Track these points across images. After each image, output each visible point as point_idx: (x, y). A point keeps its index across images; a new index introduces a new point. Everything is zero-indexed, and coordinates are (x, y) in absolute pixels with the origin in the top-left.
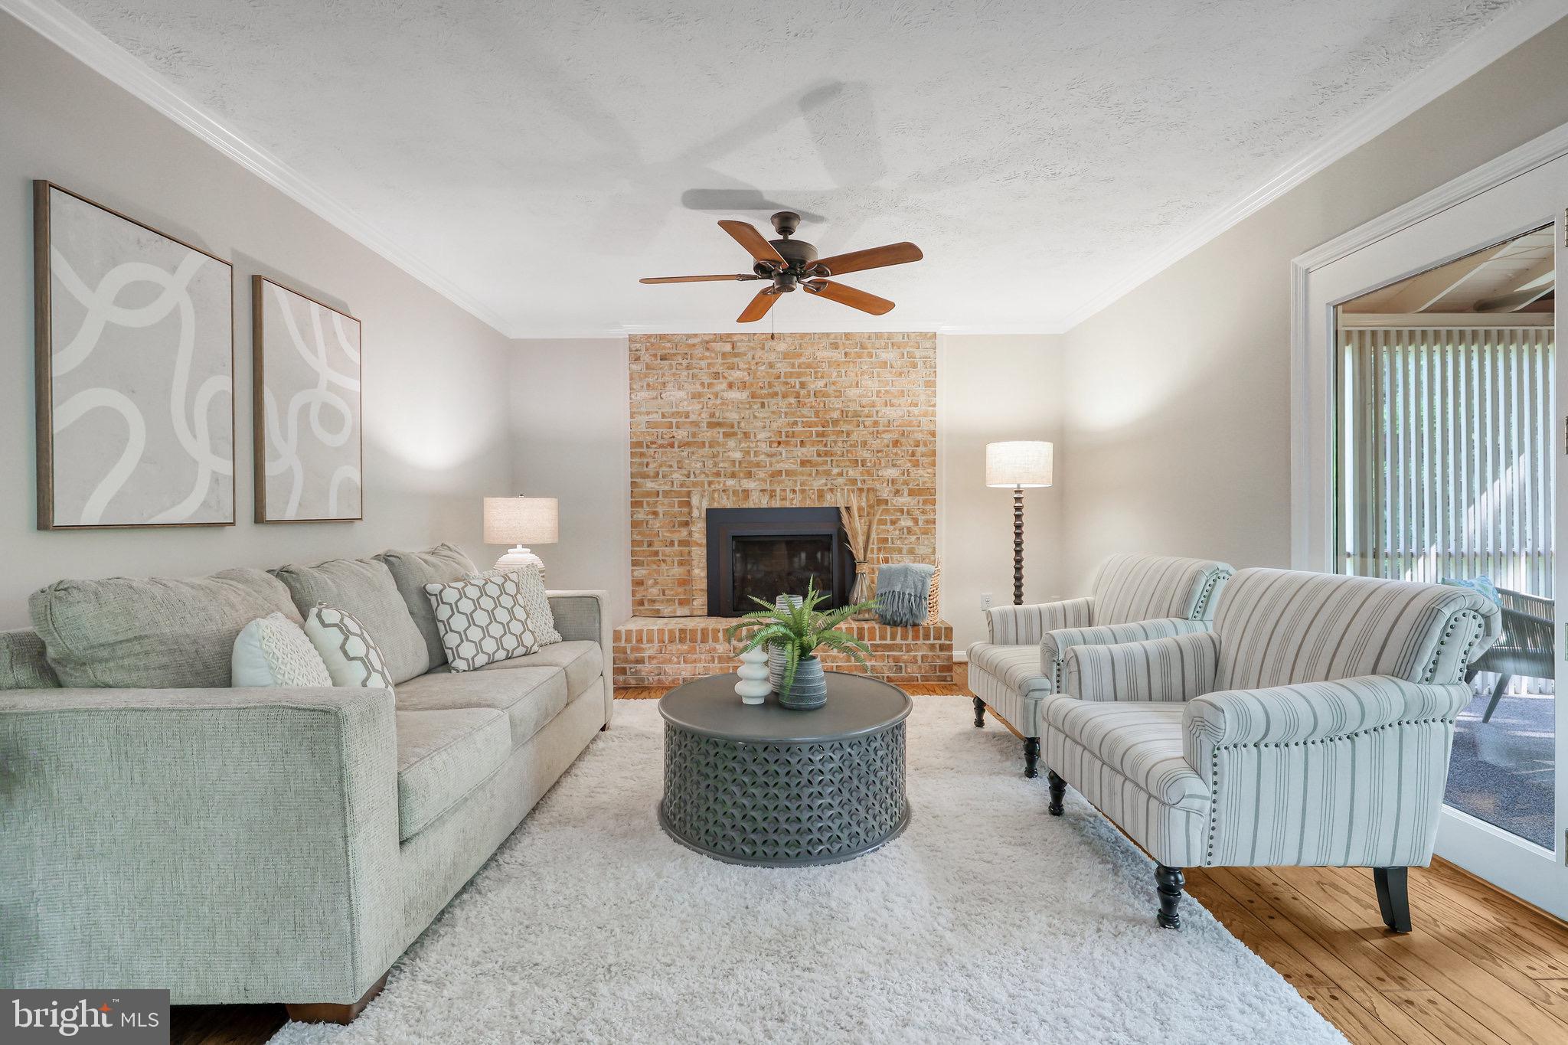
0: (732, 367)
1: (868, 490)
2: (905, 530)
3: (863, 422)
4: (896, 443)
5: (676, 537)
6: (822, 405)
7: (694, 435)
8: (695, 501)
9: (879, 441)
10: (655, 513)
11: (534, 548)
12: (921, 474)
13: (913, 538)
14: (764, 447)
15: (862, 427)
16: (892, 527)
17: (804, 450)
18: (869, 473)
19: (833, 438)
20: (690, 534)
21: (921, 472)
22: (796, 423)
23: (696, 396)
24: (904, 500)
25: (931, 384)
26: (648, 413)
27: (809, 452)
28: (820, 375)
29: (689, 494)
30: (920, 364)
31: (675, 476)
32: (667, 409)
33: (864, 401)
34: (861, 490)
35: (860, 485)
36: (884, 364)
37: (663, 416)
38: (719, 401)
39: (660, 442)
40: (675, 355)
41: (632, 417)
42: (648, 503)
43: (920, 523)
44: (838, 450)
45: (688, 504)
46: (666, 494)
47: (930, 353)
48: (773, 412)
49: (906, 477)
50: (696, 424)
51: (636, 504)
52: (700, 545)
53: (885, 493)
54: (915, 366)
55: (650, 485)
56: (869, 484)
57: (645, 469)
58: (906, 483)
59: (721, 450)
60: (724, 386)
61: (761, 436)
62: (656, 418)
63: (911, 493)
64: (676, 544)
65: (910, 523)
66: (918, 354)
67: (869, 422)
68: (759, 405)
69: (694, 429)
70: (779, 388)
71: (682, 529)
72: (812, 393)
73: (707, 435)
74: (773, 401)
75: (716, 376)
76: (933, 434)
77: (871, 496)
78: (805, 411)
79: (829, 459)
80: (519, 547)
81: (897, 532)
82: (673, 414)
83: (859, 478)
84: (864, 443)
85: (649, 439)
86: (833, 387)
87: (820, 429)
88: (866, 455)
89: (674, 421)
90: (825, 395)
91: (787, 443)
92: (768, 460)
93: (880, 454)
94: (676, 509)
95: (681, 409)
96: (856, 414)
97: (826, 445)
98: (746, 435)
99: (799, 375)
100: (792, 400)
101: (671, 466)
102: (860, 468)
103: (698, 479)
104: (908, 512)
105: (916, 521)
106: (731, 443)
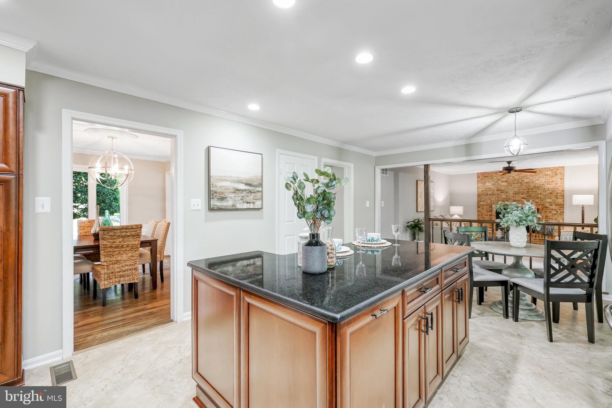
0: (503, 178)
1: (542, 204)
2: (554, 214)
3: (540, 189)
4: (551, 193)
5: (488, 214)
6: (528, 185)
7: (493, 193)
8: (494, 206)
9: (545, 193)
10: (483, 209)
11: (459, 215)
12: (560, 201)
13: (556, 216)
14: (511, 195)
15: (540, 190)
16: (550, 213)
17: (523, 195)
18: (542, 200)
19: (531, 192)
20: (492, 213)
21: (559, 200)
22: (520, 189)
23: (493, 184)
24: (554, 207)
25: (562, 179)
26: (482, 188)
27: (525, 196)
28: (527, 178)
29: (492, 205)
30: (559, 174)
31: (488, 201)
32: (486, 188)
33: (541, 184)
34: (540, 204)
35: (539, 203)
36: (547, 175)
37: (485, 189)
38: (499, 185)
39: (485, 194)
40: (488, 176)
41: (478, 189)
42: (481, 207)
43: (559, 212)
44: (533, 195)
45: (491, 207)
46: (486, 205)
47: (562, 171)
48: (514, 187)
49: (554, 201)
50: (493, 190)
51: (478, 207)
52: (494, 216)
53: (547, 205)
54: (557, 175)
55: (482, 203)
56: (542, 203)
57: (481, 200)
58: (554, 203)
59: (500, 196)
60: (501, 182)
61: (511, 192)
62: (484, 189)
63: (556, 205)
64: (488, 215)
65: (555, 212)
66: (558, 172)
67: (542, 188)
68: (510, 186)
69: (493, 191)
70: (515, 182)
71: (490, 212)
72: (525, 183)
73: (496, 192)
74: (514, 185)
75: (499, 180)
76: (563, 191)
77: (543, 206)
78: (523, 187)
79: (530, 197)
80: (456, 215)
81: (551, 214)
82: (488, 188)
83: (539, 201)
84: (541, 194)
85: (482, 194)
86: (531, 181)
87: (527, 190)
88: (541, 196)
89: (488, 190)
90: (530, 183)
91: (518, 194)
92: (512, 197)
93: (546, 196)
94: (488, 208)
95: (490, 187)
96: (538, 187)
97: (529, 194)
98: (507, 192)
99: (521, 179)
100: (519, 184)
101: (487, 199)
102: (539, 199)
103: (494, 202)
104: (555, 210)
105: (557, 212)
106: (503, 194)
